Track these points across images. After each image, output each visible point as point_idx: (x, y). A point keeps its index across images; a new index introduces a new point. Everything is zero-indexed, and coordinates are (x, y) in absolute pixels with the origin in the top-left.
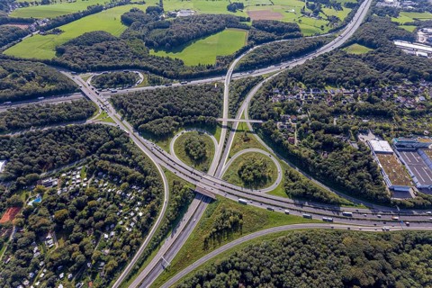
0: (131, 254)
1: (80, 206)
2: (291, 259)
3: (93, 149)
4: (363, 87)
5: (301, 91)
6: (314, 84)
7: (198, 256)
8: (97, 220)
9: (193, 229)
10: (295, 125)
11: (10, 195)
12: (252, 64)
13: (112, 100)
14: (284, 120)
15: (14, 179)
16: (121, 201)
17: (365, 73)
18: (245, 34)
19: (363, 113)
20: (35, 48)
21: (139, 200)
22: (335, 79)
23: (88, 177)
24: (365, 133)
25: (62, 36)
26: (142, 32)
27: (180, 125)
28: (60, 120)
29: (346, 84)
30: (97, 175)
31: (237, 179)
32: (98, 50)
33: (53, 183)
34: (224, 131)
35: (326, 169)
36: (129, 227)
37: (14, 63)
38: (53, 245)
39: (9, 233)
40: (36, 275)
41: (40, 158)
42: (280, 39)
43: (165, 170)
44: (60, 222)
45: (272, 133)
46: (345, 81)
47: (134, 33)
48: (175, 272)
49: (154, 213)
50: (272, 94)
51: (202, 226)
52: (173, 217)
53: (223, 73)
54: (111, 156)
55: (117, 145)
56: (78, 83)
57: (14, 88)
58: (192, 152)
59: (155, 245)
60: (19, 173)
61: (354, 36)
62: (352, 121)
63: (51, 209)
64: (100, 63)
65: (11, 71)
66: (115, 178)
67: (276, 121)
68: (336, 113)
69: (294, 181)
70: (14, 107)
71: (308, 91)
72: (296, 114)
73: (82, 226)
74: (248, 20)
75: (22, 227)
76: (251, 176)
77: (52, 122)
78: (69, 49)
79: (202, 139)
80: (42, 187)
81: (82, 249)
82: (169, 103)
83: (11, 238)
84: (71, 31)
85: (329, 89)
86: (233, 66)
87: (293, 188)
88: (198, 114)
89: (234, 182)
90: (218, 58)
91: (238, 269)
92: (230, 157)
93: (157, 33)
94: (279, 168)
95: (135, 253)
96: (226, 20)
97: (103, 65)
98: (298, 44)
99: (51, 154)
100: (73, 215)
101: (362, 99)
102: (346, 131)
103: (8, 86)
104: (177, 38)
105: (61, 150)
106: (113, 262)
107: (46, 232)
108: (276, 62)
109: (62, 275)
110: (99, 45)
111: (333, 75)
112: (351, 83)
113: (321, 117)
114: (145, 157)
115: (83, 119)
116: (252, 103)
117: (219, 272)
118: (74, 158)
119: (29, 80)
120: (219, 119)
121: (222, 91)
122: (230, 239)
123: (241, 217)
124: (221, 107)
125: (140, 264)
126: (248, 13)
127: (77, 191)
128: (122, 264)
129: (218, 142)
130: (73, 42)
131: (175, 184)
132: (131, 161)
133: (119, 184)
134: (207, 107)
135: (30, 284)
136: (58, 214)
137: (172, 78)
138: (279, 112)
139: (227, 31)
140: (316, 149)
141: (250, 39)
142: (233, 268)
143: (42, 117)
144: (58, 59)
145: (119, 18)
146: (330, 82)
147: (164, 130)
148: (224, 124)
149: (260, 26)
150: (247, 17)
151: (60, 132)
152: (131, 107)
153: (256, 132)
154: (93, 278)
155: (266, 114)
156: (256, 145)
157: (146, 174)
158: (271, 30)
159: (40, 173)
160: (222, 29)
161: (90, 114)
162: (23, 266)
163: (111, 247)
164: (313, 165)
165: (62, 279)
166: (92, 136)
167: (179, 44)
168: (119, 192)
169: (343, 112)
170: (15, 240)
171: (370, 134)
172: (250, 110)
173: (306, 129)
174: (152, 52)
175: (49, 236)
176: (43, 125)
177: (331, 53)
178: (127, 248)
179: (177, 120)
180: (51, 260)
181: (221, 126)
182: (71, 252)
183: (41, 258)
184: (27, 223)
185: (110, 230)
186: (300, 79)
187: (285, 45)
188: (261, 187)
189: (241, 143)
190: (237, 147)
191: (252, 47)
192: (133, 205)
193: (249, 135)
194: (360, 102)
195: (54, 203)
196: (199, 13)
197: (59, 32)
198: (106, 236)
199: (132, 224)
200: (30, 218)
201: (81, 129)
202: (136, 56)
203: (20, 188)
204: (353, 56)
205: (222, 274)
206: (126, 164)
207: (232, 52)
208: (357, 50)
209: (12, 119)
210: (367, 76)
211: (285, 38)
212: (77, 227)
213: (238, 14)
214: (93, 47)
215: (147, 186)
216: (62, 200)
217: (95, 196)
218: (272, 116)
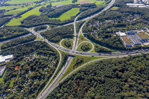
0: (53, 72)
1: (37, 62)
2: (98, 67)
3: (37, 48)
4: (117, 19)
5: (98, 23)
6: (101, 20)
7: (72, 71)
8: (42, 65)
9: (70, 64)
10: (96, 33)
11: (16, 63)
12: (82, 17)
13: (41, 34)
14: (93, 32)
15: (17, 58)
16: (48, 60)
17: (117, 15)
18: (79, 9)
19: (117, 26)
20: (15, 23)
21: (53, 59)
22: (108, 18)
23: (38, 55)
24: (118, 31)
25: (22, 18)
26: (46, 13)
27: (62, 38)
28: (26, 41)
29: (111, 19)
30: (40, 55)
31: (81, 50)
32: (34, 20)
33: (28, 58)
34: (75, 38)
35: (107, 43)
36: (52, 66)
37: (10, 28)
38: (31, 73)
39: (18, 72)
40: (28, 81)
41: (23, 52)
42: (90, 9)
43: (59, 50)
44: (32, 67)
45: (89, 36)
46: (111, 18)
47: (44, 14)
48: (66, 75)
49: (58, 62)
50: (89, 25)
51: (72, 63)
52: (63, 62)
53: (73, 21)
54: (43, 49)
55: (44, 46)
56: (29, 30)
57: (11, 34)
58: (66, 44)
59: (60, 70)
60: (18, 57)
61: (113, 4)
62: (114, 29)
63: (29, 64)
64: (35, 24)
65: (9, 30)
66: (45, 54)
67: (91, 32)
68: (109, 27)
69: (97, 48)
70: (12, 40)
71: (100, 22)
72: (96, 29)
73: (38, 67)
74: (79, 4)
75: (21, 70)
76: (85, 48)
77: (24, 42)
78: (25, 21)
79: (69, 40)
80: (25, 59)
81: (39, 73)
82: (58, 32)
83: (19, 73)
84: (24, 16)
85: (106, 21)
86: (76, 19)
87: (97, 49)
88: (67, 34)
89: (80, 51)
90: (71, 17)
91: (84, 71)
92: (78, 45)
93: (51, 13)
94: (93, 45)
95: (54, 72)
96: (72, 5)
97: (36, 24)
98: (96, 9)
99: (26, 50)
100: (35, 65)
101: (117, 22)
102: (112, 32)
103: (9, 34)
104: (57, 13)
105: (28, 49)
106: (49, 75)
107: (28, 70)
108: (89, 16)
109: (35, 80)
110: (34, 19)
111: (107, 17)
112: (113, 18)
113: (104, 29)
114: (53, 48)
115: (33, 40)
116: (83, 28)
117: (78, 73)
118: (32, 51)
119: (15, 32)
120: (73, 34)
121: (73, 26)
122: (80, 65)
123: (83, 59)
124: (73, 31)
125: (56, 74)
126: (79, 2)
127: (35, 59)
128: (51, 75)
129: (74, 41)
130: (26, 19)
131: (63, 53)
132: (49, 49)
133: (46, 56)
134: (69, 31)
135: (27, 84)
136: (31, 65)
137: (57, 25)
138: (91, 30)
139: (73, 9)
140: (103, 38)
141: (80, 10)
142: (82, 71)
143: (21, 41)
144: (22, 25)
145: (38, 10)
146: (107, 19)
147: (57, 40)
148: (75, 36)
149: (83, 6)
150: (78, 4)
151: (27, 44)
152: (46, 35)
153: (85, 36)
154: (44, 80)
155: (87, 31)
156: (86, 40)
157: (54, 52)
158: (87, 7)
159: (24, 56)
160: (71, 9)
161: (35, 38)
162: (24, 79)
163: (47, 71)
164: (103, 43)
165: (35, 81)
166: (37, 44)
167: (58, 15)
168: (47, 58)
169: (111, 27)
170: (20, 73)
171: (119, 32)
172: (83, 31)
173: (100, 33)
174: (50, 19)
175: (30, 71)
176: (22, 43)
177: (107, 10)
178: (52, 71)
179: (61, 37)
180: (31, 77)
181: (74, 36)
182: (36, 74)
183: (29, 77)
184: (22, 69)
185: (46, 68)
186: (97, 19)
187: (92, 10)
188: (88, 51)
189: (81, 40)
190: (80, 41)
191: (81, 12)
192: (52, 60)
193: (83, 38)
194: (116, 23)
195: (29, 63)
196: (63, 5)
197: (21, 17)
198: (45, 69)
199: (52, 65)
200: (23, 67)
201: (33, 43)
202: (45, 20)
203: (19, 60)
204: (114, 10)
205: (79, 73)
206: (48, 50)
207: (75, 15)
208: (115, 8)
209: (12, 43)
210: (118, 15)
211: (91, 8)
212: (37, 68)
213: (76, 3)
214: (32, 20)
215: (55, 55)
216: (31, 62)
217: (40, 59)
218: (89, 31)
